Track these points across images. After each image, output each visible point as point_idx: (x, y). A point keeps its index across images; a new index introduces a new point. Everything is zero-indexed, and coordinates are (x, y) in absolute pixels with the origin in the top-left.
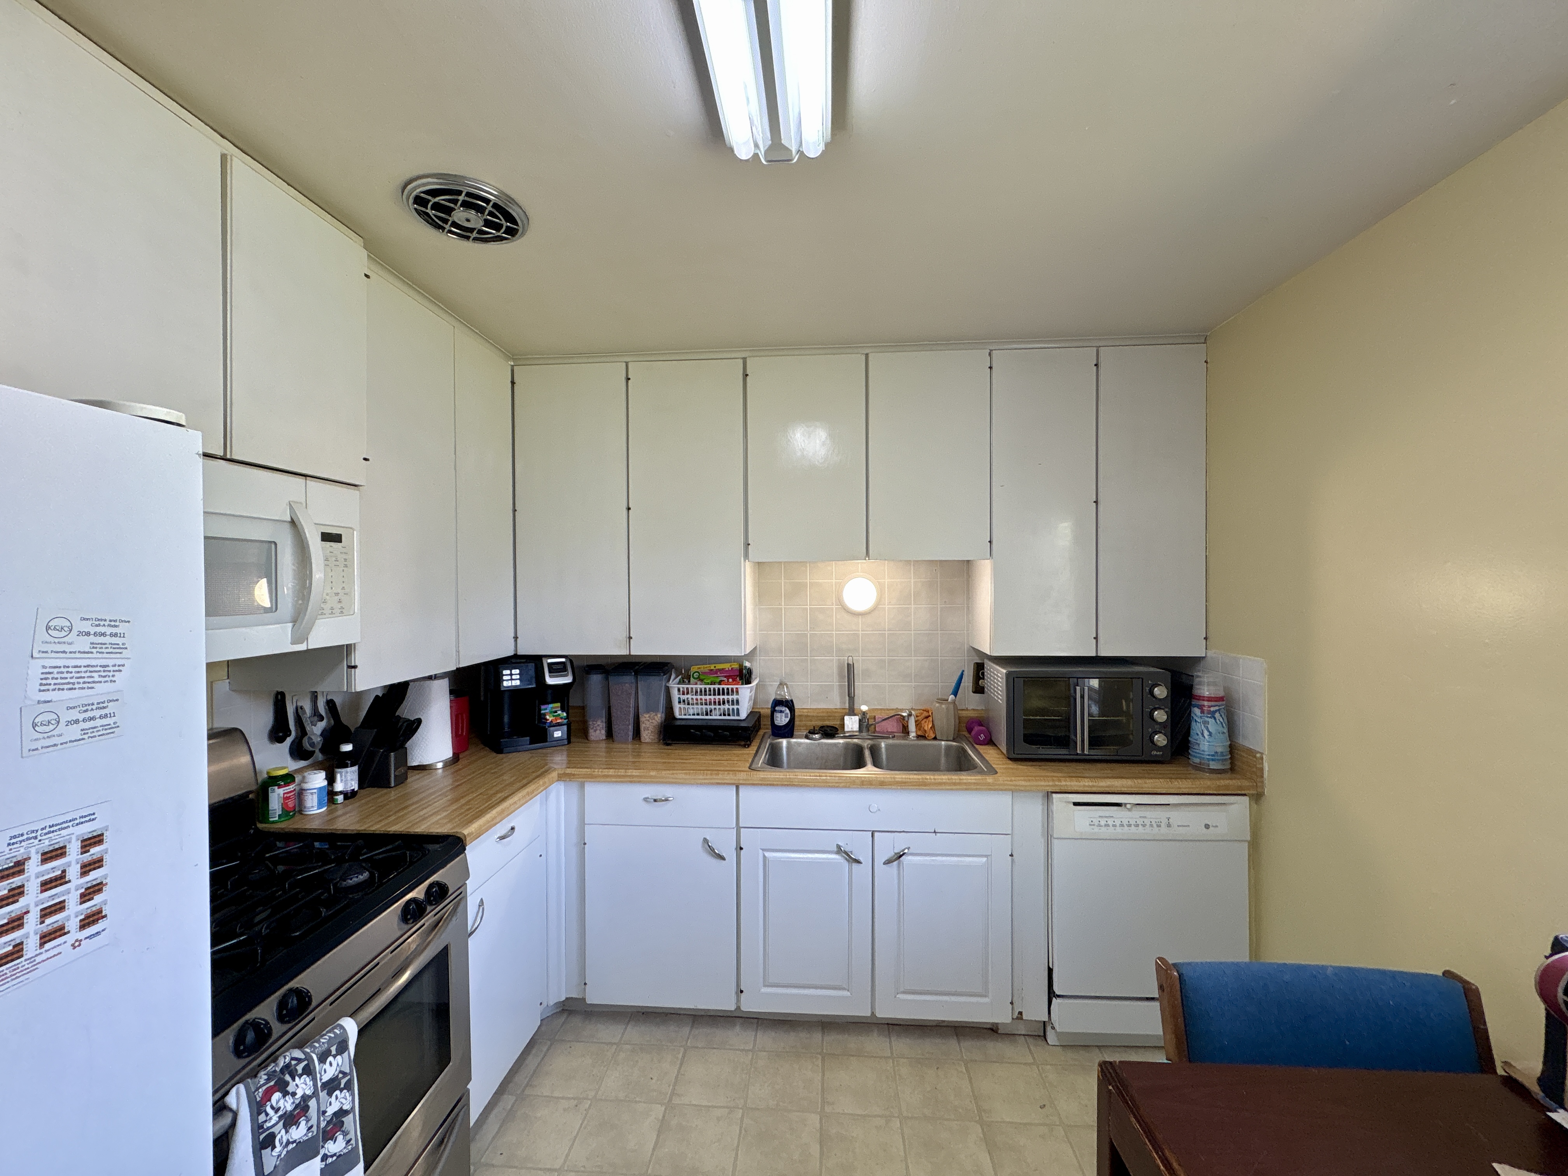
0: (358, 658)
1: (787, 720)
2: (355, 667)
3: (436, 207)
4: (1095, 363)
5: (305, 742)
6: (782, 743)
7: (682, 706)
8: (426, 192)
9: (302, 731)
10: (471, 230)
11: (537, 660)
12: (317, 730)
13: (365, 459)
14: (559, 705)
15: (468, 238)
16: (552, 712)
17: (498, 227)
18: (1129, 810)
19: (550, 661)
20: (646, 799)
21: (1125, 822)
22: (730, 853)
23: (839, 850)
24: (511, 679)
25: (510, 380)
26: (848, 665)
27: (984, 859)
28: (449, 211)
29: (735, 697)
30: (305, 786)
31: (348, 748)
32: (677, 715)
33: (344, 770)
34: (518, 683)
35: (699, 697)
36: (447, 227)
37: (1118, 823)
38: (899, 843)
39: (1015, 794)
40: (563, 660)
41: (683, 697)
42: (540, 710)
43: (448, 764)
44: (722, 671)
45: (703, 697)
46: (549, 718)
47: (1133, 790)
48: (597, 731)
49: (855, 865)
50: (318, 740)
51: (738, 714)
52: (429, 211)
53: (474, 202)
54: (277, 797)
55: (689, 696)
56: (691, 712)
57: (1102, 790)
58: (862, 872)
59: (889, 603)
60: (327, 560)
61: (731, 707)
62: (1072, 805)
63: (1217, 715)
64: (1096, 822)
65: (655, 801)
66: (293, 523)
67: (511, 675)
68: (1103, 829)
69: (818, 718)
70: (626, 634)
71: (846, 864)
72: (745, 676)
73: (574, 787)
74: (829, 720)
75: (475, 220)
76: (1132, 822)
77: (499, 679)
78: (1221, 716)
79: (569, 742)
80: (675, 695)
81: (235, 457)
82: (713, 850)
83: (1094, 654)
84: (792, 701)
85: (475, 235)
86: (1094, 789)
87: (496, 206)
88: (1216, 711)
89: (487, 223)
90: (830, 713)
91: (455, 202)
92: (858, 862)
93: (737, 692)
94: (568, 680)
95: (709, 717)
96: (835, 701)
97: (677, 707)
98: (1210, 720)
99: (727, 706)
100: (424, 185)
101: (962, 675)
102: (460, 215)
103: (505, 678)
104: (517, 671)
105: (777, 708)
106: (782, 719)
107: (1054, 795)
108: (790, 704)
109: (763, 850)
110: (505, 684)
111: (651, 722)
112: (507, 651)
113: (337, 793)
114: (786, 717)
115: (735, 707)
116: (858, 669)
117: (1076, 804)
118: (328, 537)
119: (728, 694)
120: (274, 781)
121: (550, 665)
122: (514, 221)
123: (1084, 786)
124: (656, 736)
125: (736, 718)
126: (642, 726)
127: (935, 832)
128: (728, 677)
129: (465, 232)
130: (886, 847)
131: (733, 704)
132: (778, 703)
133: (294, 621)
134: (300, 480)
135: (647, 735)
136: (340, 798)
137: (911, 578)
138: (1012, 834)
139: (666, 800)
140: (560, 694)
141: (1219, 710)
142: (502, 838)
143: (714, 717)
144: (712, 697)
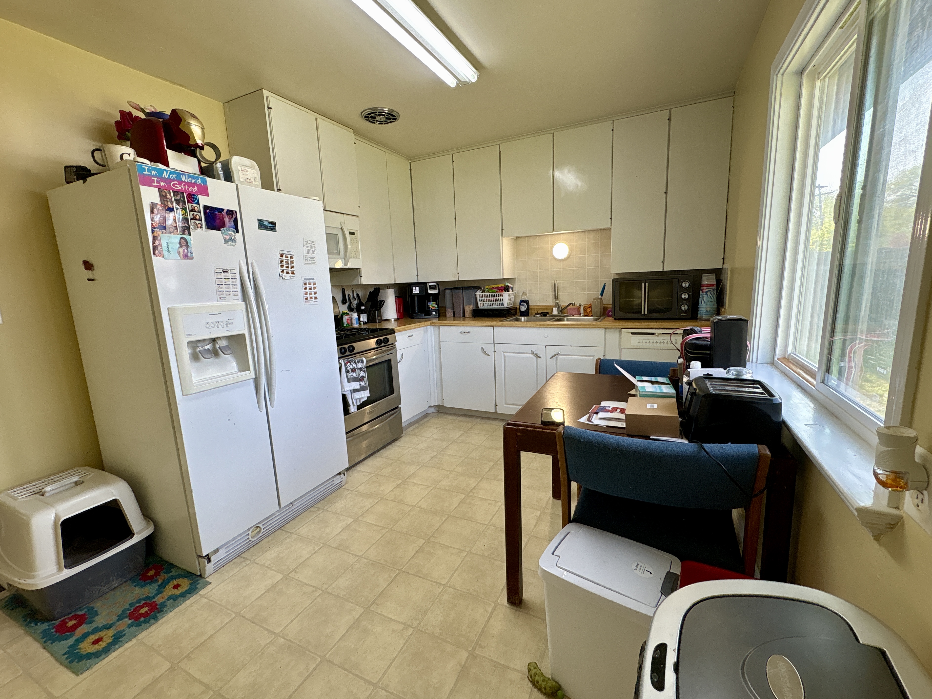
0: (363, 273)
1: (526, 308)
2: (362, 276)
3: (371, 117)
4: (668, 118)
5: (351, 305)
6: (522, 318)
7: (481, 302)
8: (367, 114)
9: (350, 303)
10: (383, 121)
11: (425, 283)
12: (355, 303)
13: (359, 207)
14: (435, 303)
15: (382, 124)
16: (432, 305)
17: (390, 119)
18: (657, 336)
19: (430, 284)
20: (461, 333)
21: (655, 341)
22: (491, 353)
23: (533, 353)
24: (416, 291)
25: (409, 168)
26: (555, 284)
27: (592, 358)
28: (375, 118)
29: (501, 298)
30: (352, 317)
31: (363, 308)
32: (480, 307)
33: (363, 314)
34: (418, 292)
35: (487, 298)
36: (375, 122)
37: (651, 341)
38: (557, 350)
39: (607, 330)
40: (435, 284)
41: (482, 298)
42: (428, 304)
43: (395, 320)
44: (497, 287)
45: (489, 298)
46: (431, 307)
47: (658, 327)
48: (449, 313)
49: (539, 359)
50: (355, 305)
51: (503, 306)
52: (369, 119)
53: (381, 114)
54: (345, 318)
55: (484, 298)
56: (486, 305)
57: (644, 327)
58: (542, 361)
59: (576, 255)
60: (351, 240)
61: (500, 302)
62: (630, 334)
63: (709, 293)
64: (641, 341)
65: (464, 332)
66: (341, 228)
67: (416, 289)
68: (644, 344)
69: (541, 309)
70: (456, 272)
71: (535, 358)
72: (506, 289)
73: (436, 328)
74: (547, 310)
75: (382, 118)
76: (658, 341)
77: (411, 291)
78: (711, 293)
79: (439, 317)
80: (478, 298)
81: (327, 209)
82: (486, 352)
83: (661, 270)
84: (528, 300)
85: (384, 122)
86: (640, 327)
87: (387, 113)
88: (707, 292)
89: (387, 118)
90: (547, 307)
91: (376, 115)
92: (540, 357)
93: (502, 296)
94: (436, 291)
95: (492, 307)
96: (550, 302)
97: (479, 302)
98: (704, 295)
99: (498, 302)
100: (366, 112)
101: (604, 286)
102: (378, 118)
103: (413, 290)
104: (418, 288)
105: (521, 304)
106: (524, 308)
107: (623, 330)
108: (527, 302)
109: (504, 352)
110: (414, 292)
111: (469, 309)
112: (415, 281)
113: (361, 321)
114: (525, 307)
115: (502, 302)
116: (561, 286)
117: (632, 333)
118: (352, 233)
119: (498, 297)
120: (344, 314)
121: (430, 286)
122: (394, 116)
123: (636, 325)
124: (471, 315)
125: (502, 307)
126: (466, 310)
127: (571, 346)
128: (499, 290)
129: (381, 123)
130: (551, 351)
131: (501, 301)
132: (522, 301)
133: (344, 259)
134: (342, 215)
135: (467, 314)
136: (362, 323)
137: (586, 241)
138: (604, 347)
139: (468, 332)
140: (435, 298)
141: (710, 291)
142: (409, 336)
143: (493, 307)
144: (492, 298)
